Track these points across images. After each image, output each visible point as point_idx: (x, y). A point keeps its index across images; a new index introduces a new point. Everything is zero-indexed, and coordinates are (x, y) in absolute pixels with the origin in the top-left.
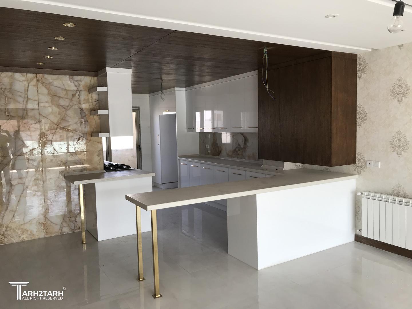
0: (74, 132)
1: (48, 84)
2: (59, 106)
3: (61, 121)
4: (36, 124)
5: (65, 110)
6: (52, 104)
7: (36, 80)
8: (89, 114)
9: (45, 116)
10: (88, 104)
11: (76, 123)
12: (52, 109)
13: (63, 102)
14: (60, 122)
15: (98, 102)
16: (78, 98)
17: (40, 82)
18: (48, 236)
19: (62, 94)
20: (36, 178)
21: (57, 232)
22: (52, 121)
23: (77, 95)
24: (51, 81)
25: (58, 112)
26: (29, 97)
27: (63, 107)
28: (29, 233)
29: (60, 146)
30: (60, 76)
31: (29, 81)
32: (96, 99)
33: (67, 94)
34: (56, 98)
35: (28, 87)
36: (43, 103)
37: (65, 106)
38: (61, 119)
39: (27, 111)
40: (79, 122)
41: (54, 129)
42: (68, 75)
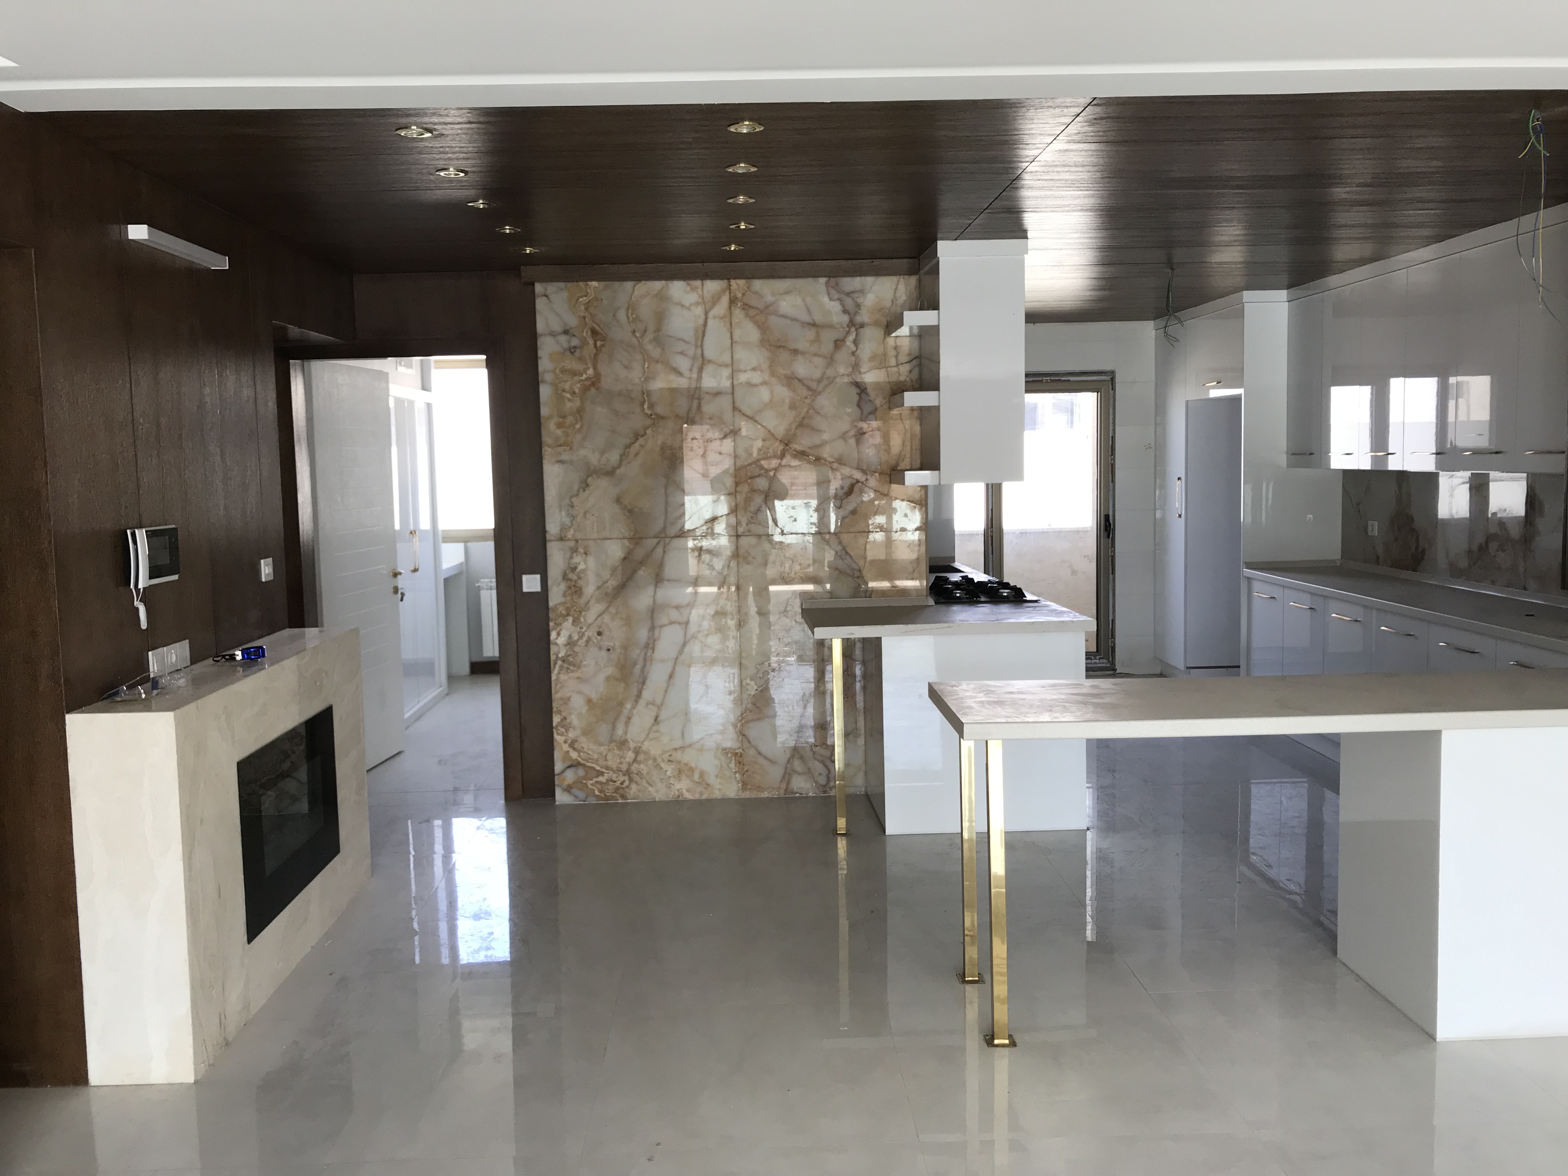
0: (835, 465)
1: (762, 312)
2: (791, 380)
3: (796, 428)
4: (725, 441)
5: (810, 393)
6: (773, 374)
7: (728, 301)
8: (886, 406)
9: (751, 415)
10: (884, 370)
11: (843, 437)
12: (772, 392)
13: (802, 368)
14: (795, 435)
15: (915, 362)
16: (853, 353)
17: (739, 304)
18: (747, 795)
19: (803, 339)
20: (719, 608)
21: (774, 788)
22: (769, 431)
23: (848, 343)
24: (770, 299)
25: (787, 401)
26: (709, 353)
27: (804, 384)
28: (696, 777)
29: (792, 512)
30: (800, 282)
31: (708, 304)
32: (909, 355)
33: (817, 340)
34: (784, 356)
35: (705, 324)
36: (745, 371)
37: (812, 380)
38: (796, 424)
39: (699, 399)
40: (852, 433)
41: (775, 457)
42: (824, 277)
